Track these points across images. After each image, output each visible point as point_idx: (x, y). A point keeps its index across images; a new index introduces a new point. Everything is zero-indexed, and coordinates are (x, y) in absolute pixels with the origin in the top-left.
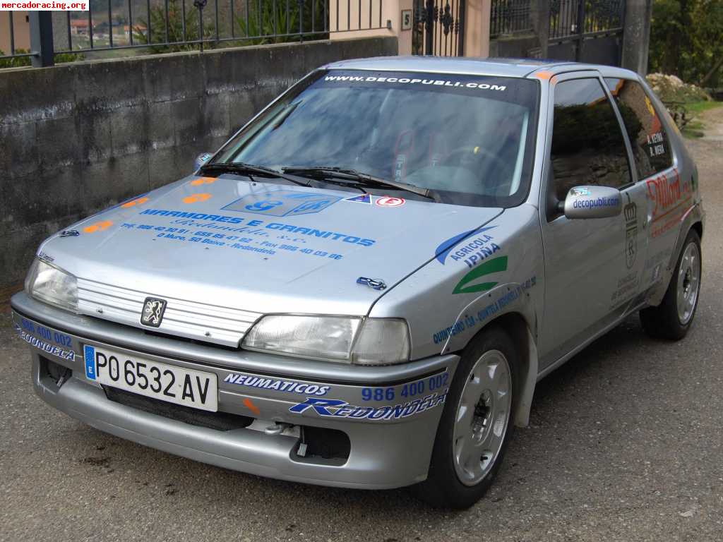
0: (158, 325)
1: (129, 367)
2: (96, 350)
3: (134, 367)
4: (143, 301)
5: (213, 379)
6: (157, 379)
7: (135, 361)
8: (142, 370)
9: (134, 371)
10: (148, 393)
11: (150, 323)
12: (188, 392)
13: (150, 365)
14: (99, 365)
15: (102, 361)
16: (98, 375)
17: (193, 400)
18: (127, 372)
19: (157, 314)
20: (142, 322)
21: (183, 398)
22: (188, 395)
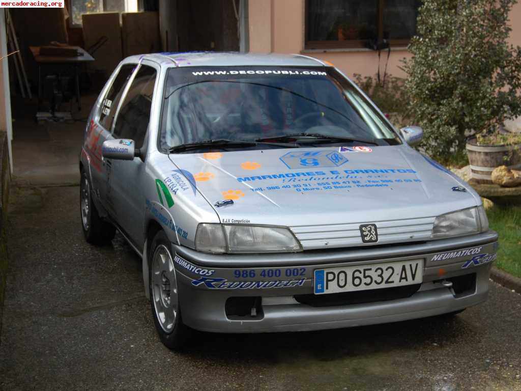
0: (376, 240)
1: (357, 274)
2: (326, 271)
3: (361, 273)
4: (358, 228)
5: (420, 263)
6: (380, 276)
7: (362, 269)
8: (367, 273)
9: (361, 276)
10: (374, 286)
11: (370, 241)
12: (404, 276)
13: (374, 268)
14: (328, 281)
15: (331, 277)
16: (327, 288)
17: (407, 280)
18: (354, 278)
19: (373, 234)
20: (364, 241)
21: (400, 281)
22: (404, 278)
